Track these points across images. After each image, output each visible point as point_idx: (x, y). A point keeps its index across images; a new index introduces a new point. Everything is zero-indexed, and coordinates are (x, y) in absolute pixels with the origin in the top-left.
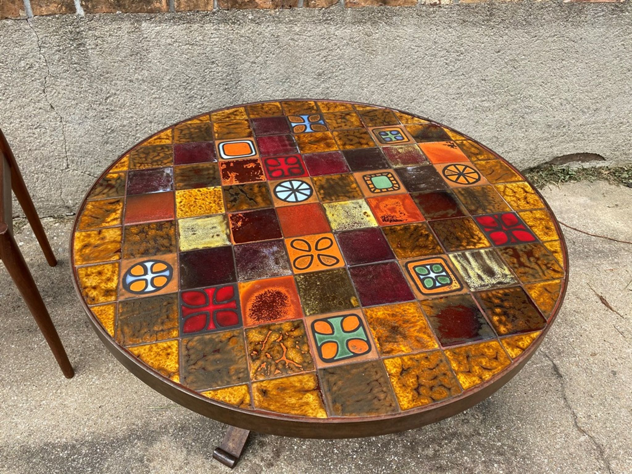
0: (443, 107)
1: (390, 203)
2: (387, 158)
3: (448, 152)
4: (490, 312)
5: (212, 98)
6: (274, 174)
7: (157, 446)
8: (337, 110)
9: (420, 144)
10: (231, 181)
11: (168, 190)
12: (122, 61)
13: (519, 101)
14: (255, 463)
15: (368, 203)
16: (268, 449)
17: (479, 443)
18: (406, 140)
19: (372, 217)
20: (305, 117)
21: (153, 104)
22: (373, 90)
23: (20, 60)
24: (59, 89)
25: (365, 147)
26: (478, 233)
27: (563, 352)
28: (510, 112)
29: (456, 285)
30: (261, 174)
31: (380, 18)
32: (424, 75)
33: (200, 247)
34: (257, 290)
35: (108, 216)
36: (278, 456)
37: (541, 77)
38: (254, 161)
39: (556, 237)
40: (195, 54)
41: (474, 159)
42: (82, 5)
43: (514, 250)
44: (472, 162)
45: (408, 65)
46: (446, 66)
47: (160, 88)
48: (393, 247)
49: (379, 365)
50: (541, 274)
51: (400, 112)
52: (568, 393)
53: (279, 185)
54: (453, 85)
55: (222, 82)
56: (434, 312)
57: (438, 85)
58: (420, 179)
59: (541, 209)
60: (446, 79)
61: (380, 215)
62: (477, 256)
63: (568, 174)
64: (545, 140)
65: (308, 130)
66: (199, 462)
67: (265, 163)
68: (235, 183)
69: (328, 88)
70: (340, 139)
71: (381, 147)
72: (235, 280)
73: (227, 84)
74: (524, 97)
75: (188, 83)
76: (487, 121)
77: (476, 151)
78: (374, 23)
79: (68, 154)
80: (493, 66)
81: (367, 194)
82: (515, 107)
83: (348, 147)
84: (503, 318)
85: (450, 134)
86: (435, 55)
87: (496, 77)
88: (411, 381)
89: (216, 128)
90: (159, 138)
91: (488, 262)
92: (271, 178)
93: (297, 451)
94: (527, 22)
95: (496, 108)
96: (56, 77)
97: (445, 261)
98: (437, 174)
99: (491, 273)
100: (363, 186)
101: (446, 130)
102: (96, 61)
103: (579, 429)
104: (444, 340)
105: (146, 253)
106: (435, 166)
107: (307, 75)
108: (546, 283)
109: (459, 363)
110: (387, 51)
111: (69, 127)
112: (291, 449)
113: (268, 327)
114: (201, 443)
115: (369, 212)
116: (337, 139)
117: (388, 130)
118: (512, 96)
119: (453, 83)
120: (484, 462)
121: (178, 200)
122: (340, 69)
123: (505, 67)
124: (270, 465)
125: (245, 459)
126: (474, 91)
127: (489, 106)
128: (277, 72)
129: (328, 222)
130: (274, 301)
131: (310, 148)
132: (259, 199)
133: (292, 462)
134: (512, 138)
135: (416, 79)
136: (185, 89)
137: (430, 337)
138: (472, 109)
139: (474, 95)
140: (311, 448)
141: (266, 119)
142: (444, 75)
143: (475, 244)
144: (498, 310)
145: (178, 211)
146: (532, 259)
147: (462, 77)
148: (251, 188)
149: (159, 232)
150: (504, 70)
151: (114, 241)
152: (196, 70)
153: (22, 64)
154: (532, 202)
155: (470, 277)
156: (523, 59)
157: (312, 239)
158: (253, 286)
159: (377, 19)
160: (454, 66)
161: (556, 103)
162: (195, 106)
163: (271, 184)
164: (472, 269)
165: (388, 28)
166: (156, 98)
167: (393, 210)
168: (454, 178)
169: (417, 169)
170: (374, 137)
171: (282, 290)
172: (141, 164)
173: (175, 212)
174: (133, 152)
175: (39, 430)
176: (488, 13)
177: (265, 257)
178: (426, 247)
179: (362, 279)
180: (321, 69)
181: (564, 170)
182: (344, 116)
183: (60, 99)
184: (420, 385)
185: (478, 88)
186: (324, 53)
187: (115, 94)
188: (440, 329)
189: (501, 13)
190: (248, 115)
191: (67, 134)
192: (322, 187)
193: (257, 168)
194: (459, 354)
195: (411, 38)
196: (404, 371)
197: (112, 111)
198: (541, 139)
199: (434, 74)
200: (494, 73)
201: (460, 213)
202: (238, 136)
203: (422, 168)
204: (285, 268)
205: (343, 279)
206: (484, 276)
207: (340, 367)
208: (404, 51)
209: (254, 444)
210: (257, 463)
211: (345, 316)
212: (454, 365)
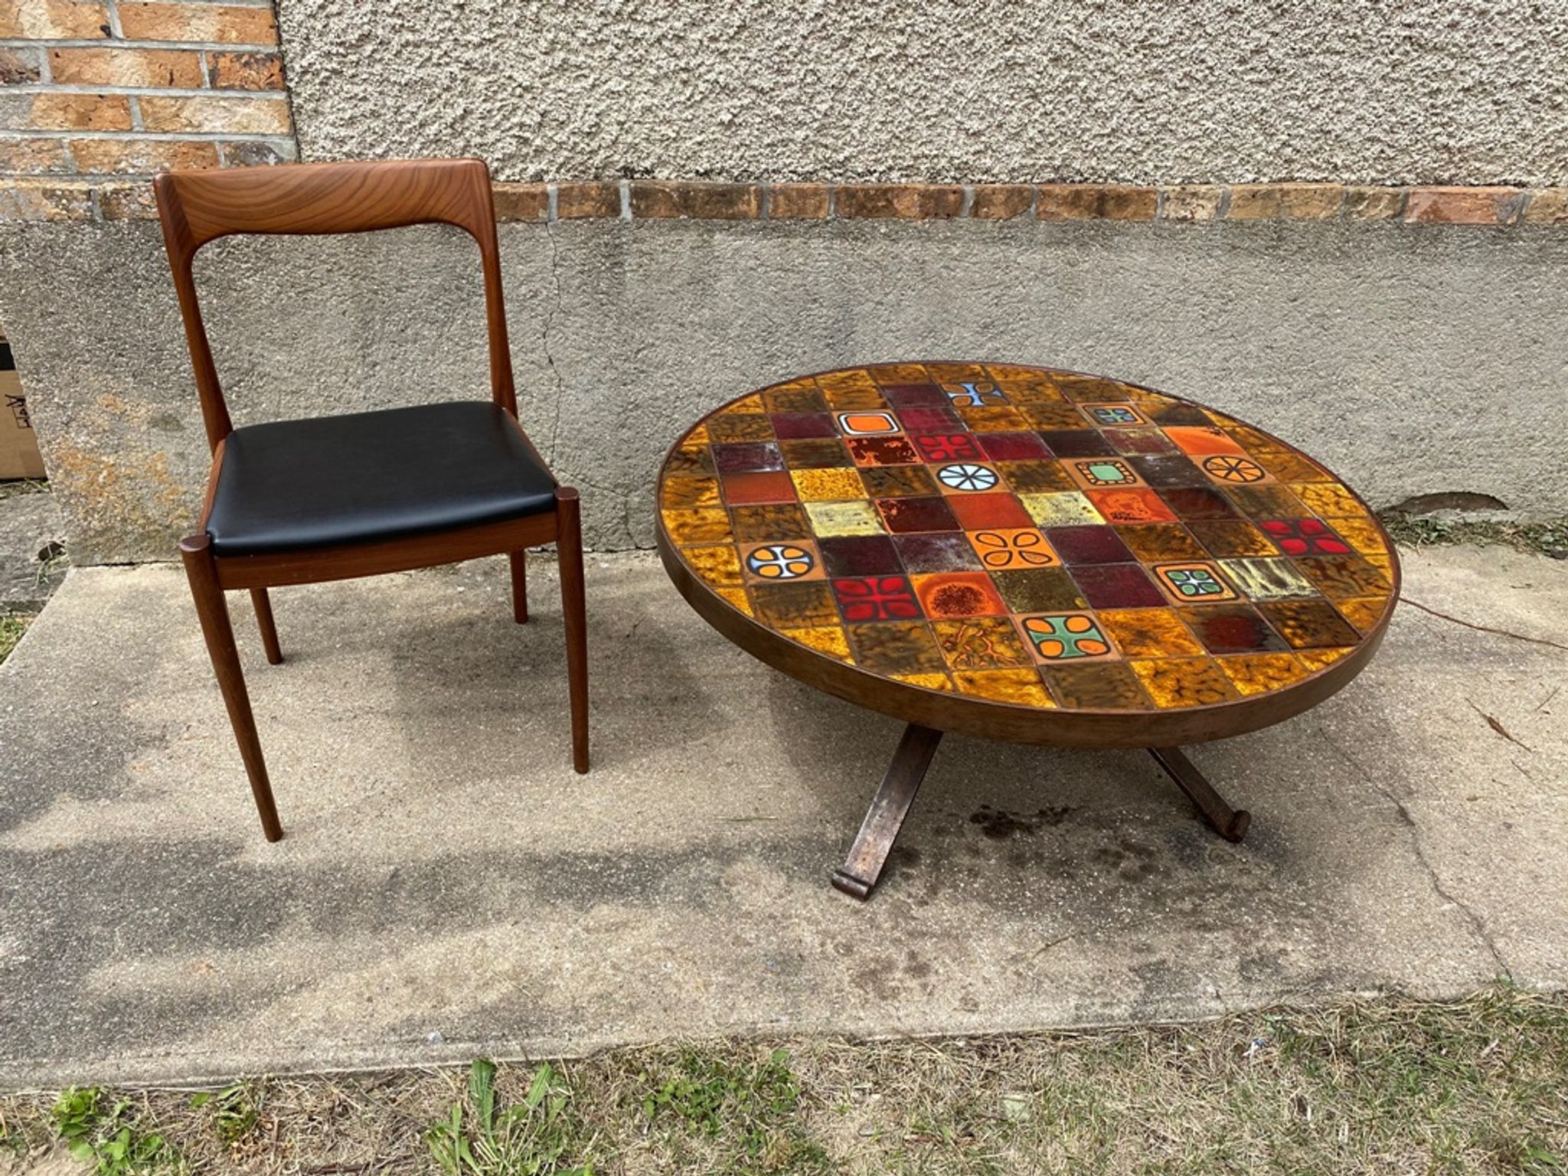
0: (1198, 392)
1: (1124, 498)
2: (1112, 443)
3: (1212, 441)
4: (1279, 624)
5: (805, 359)
6: (933, 456)
7: (739, 867)
8: (1020, 378)
9: (1165, 429)
10: (869, 461)
11: (778, 469)
12: (673, 293)
13: (1335, 387)
14: (898, 899)
15: (1088, 497)
16: (918, 883)
17: (1268, 901)
18: (1140, 421)
19: (1096, 513)
20: (969, 386)
21: (709, 365)
22: (1074, 356)
23: (522, 284)
24: (569, 332)
25: (1074, 427)
26: (1261, 538)
27: (1417, 792)
28: (1318, 407)
29: (1228, 594)
30: (913, 454)
31: (1092, 238)
32: (1165, 335)
33: (845, 534)
34: (938, 584)
35: (701, 494)
36: (936, 894)
37: (1373, 346)
38: (900, 439)
39: (1383, 551)
40: (790, 284)
41: (1253, 451)
42: (631, 205)
43: (1318, 561)
44: (1252, 455)
45: (1136, 317)
46: (1203, 320)
47: (724, 339)
48: (1132, 549)
49: (1123, 666)
50: (1357, 589)
51: (1127, 384)
52: (1423, 846)
53: (944, 469)
54: (1216, 355)
55: (825, 333)
56: (1199, 619)
57: (1188, 354)
58: (1167, 472)
59: (1361, 518)
60: (1202, 343)
61: (1108, 511)
62: (1260, 565)
63: (1435, 530)
64: (1388, 462)
65: (977, 402)
66: (809, 891)
67: (917, 442)
68: (875, 464)
69: (998, 350)
70: (1031, 416)
71: (1100, 429)
72: (902, 571)
74: (1344, 381)
75: (769, 333)
77: (1257, 442)
78: (1083, 245)
79: (557, 441)
80: (1286, 325)
81: (1085, 485)
82: (1329, 398)
83: (1046, 427)
84: (1299, 631)
85: (1213, 418)
86: (1185, 300)
87: (1291, 343)
88: (1170, 683)
89: (828, 395)
90: (744, 405)
91: (1277, 572)
92: (931, 460)
94: (1343, 252)
95: (1293, 399)
96: (567, 313)
97: (1212, 568)
98: (1196, 468)
99: (1282, 584)
100: (1077, 476)
101: (1206, 412)
102: (634, 289)
103: (1442, 894)
104: (1213, 648)
105: (769, 537)
106: (1191, 457)
108: (1365, 599)
109: (1236, 671)
110: (1101, 292)
111: (570, 396)
112: (955, 886)
113: (962, 622)
114: (808, 868)
115: (1090, 507)
116: (1026, 416)
117: (1109, 408)
118: (1321, 377)
119: (1214, 350)
120: (1278, 924)
121: (796, 482)
122: (1021, 319)
123: (1308, 327)
124: (923, 903)
125: (881, 893)
126: (1252, 366)
127: (1281, 395)
128: (915, 320)
129: (1030, 517)
130: (963, 596)
131: (984, 427)
132: (917, 485)
133: (958, 902)
135: (1150, 340)
136: (765, 341)
137: (1191, 642)
139: (1252, 374)
141: (905, 386)
142: (1200, 336)
143: (1256, 551)
144: (1291, 623)
145: (800, 494)
146: (1344, 573)
147: (1231, 341)
148: (902, 471)
149: (781, 516)
150: (1306, 331)
151: (720, 523)
152: (786, 312)
153: (523, 290)
154: (1347, 507)
155: (1249, 586)
156: (1338, 315)
157: (1009, 535)
158: (930, 579)
159: (1087, 239)
160: (1216, 321)
161: (1402, 395)
162: (776, 372)
163: (932, 469)
164: (1253, 577)
165: (1105, 254)
166: (715, 355)
167: (1128, 506)
168: (1223, 473)
169: (1161, 459)
170: (1086, 416)
171: (975, 587)
172: (728, 436)
173: (796, 495)
174: (710, 421)
175: (547, 835)
176: (1275, 236)
177: (940, 549)
178: (1182, 550)
179: (1091, 581)
180: (990, 317)
181: (1427, 522)
182: (1033, 387)
183: (566, 348)
184: (1181, 688)
185: (1260, 361)
186: (995, 292)
187: (653, 345)
188: (1207, 637)
189: (1296, 236)
190: (875, 380)
191: (563, 407)
192: (1011, 475)
193: (905, 447)
194: (1235, 663)
195: (1144, 272)
196: (1158, 674)
197: (642, 372)
198: (1380, 461)
199: (1181, 333)
200: (1287, 335)
201: (1233, 515)
202: (865, 407)
203: (1169, 459)
204: (973, 563)
205: (1061, 579)
206: (1271, 587)
207: (1069, 666)
208: (1130, 293)
211: (1069, 617)
212: (1229, 673)
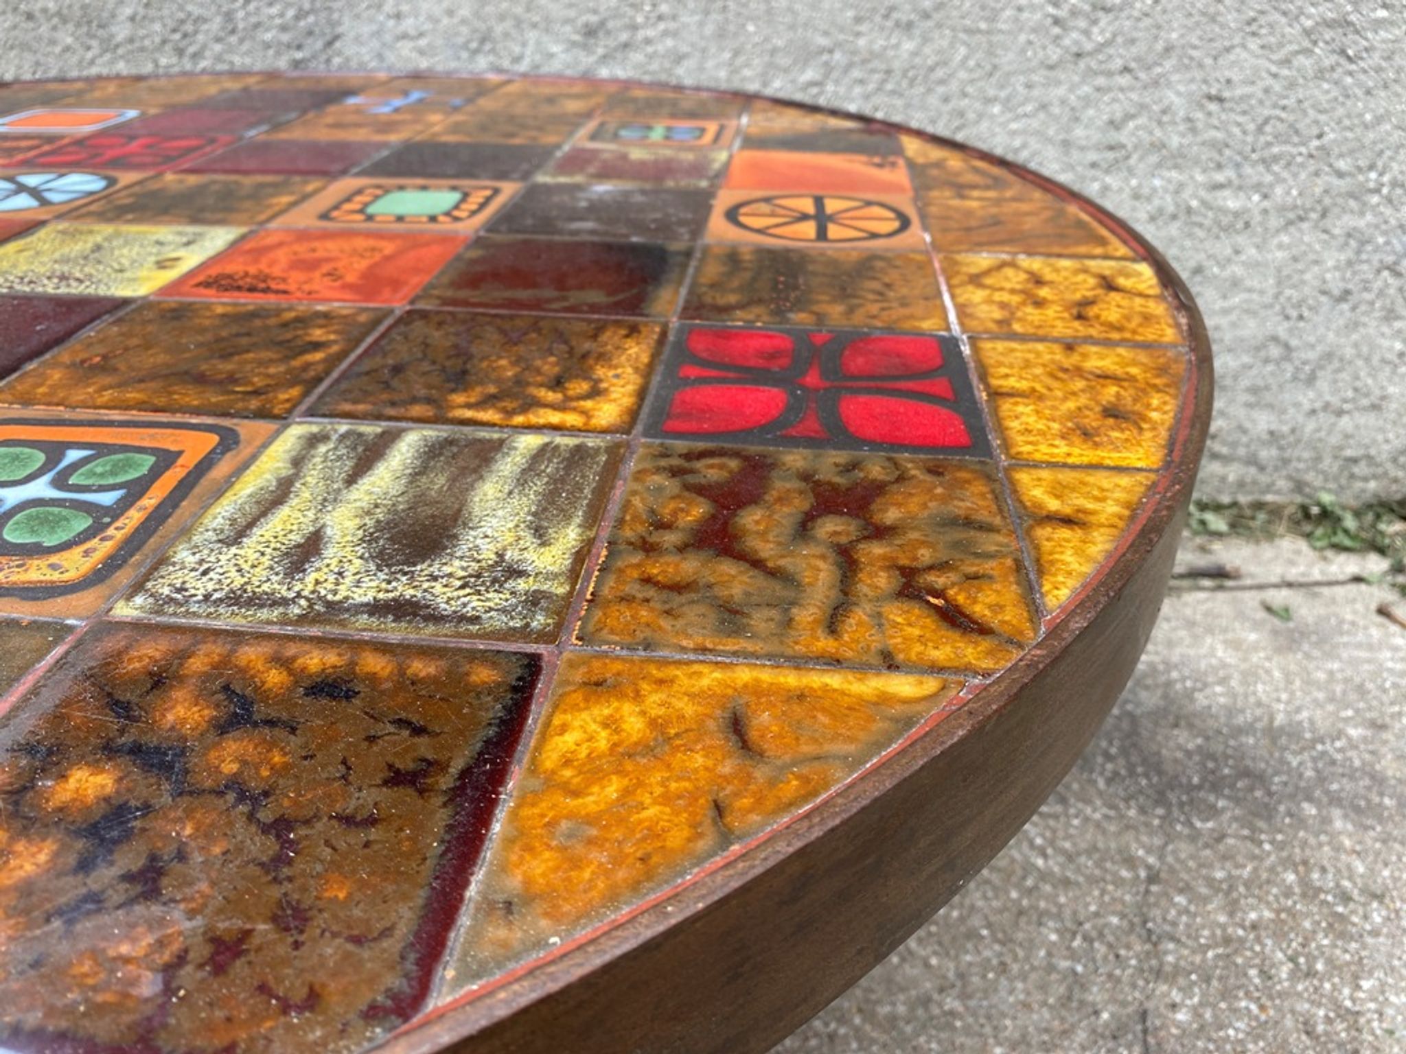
3: (841, 174)
13: (1375, 199)
28: (1334, 243)
32: (971, 63)
39: (1140, 457)
43: (758, 467)
45: (904, 18)
46: (1056, 30)
50: (809, 616)
54: (1091, 112)
55: (285, 38)
57: (1029, 108)
59: (1142, 346)
60: (1058, 83)
62: (458, 456)
73: (299, 47)
75: (185, 36)
76: (1238, 270)
80: (1253, 44)
82: (1361, 223)
87: (1267, 91)
91: (490, 491)
95: (1274, 222)
99: (417, 543)
106: (722, 191)
107: (547, 30)
108: (791, 679)
118: (1340, 174)
119: (1087, 101)
122: (660, 18)
123: (1307, 52)
126: (1176, 140)
127: (1246, 211)
134: (1349, 352)
135: (940, 73)
136: (180, 52)
138: (1174, 217)
139: (1178, 159)
142: (1051, 68)
146: (831, 526)
147: (1124, 80)
150: (1302, 61)
154: (1112, 318)
155: (234, 539)
156: (1379, 24)
160: (1087, 33)
164: (328, 502)
180: (595, 12)
185: (1194, 130)
199: (1007, 59)
200: (1256, 70)
206: (341, 552)
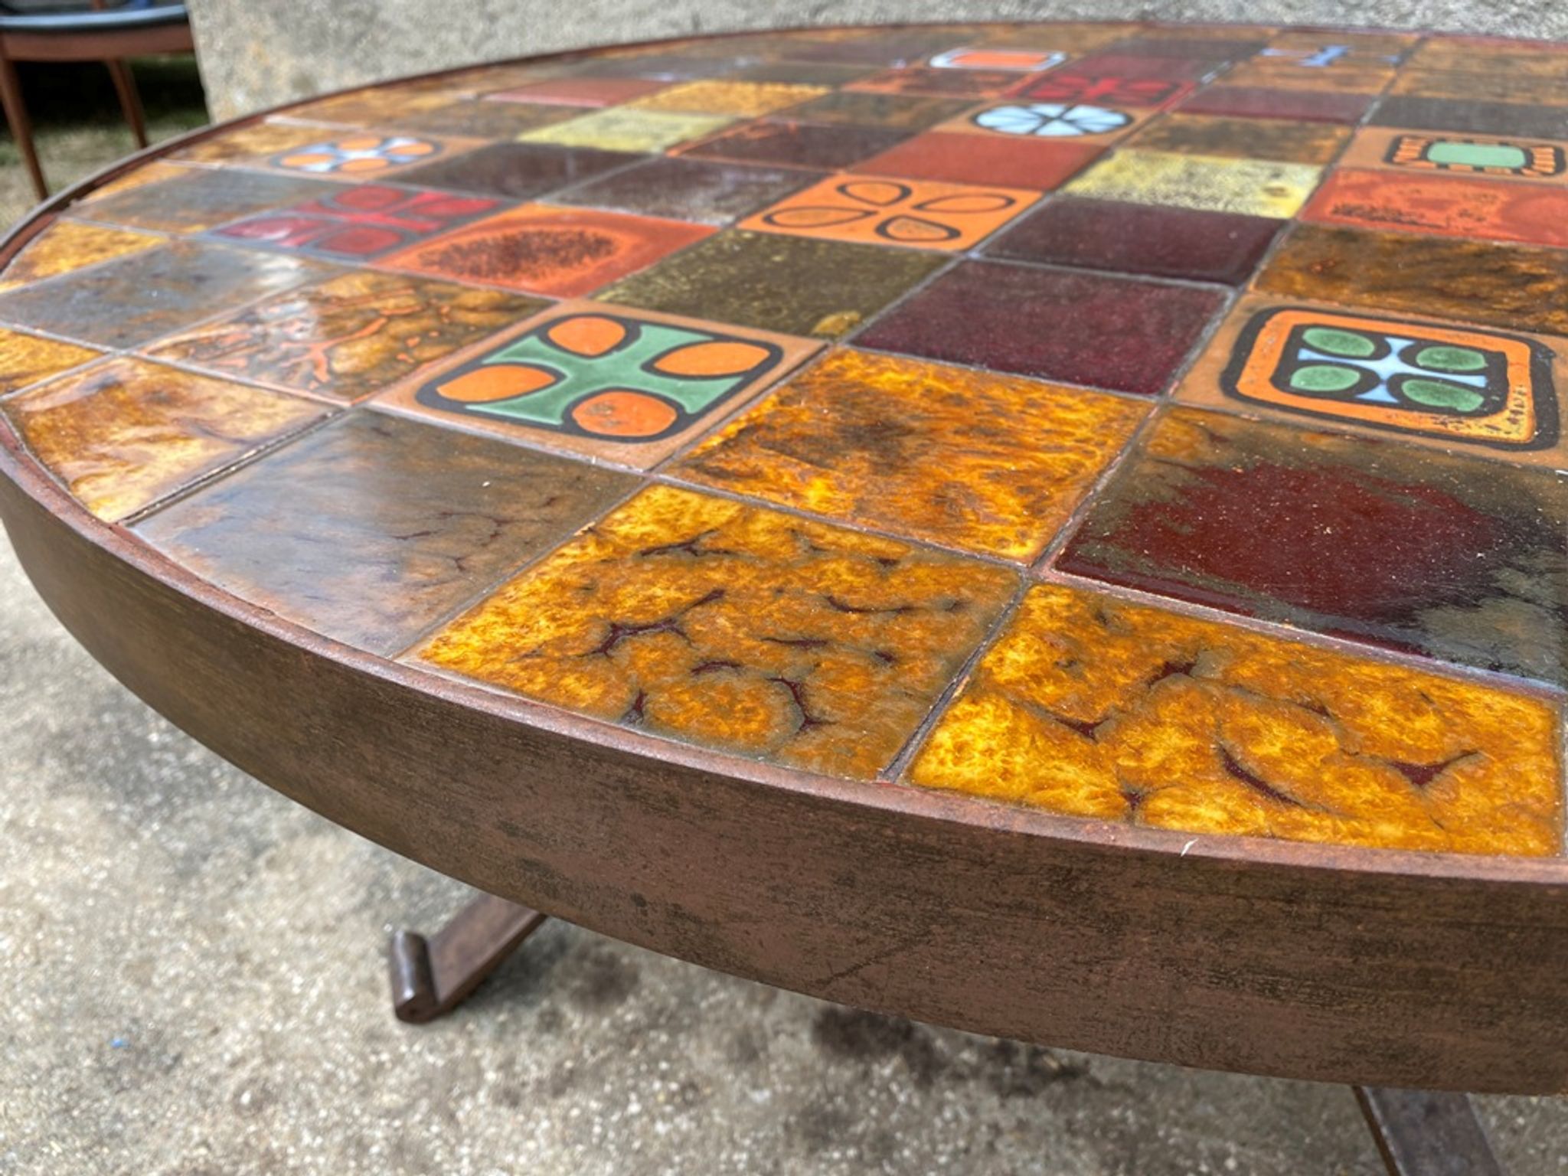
1: (1446, 192)
10: (880, 87)
14: (477, 1060)
15: (1325, 176)
16: (553, 1048)
19: (1292, 200)
20: (1336, 49)
29: (1502, 427)
30: (1000, 89)
33: (573, 143)
36: (558, 1092)
38: (1019, 75)
49: (601, 489)
56: (1211, 456)
61: (1341, 201)
65: (1312, 62)
66: (355, 948)
67: (1046, 80)
68: (887, 91)
72: (535, 196)
92: (1017, 97)
93: (627, 1121)
97: (1542, 352)
100: (1369, 148)
104: (1108, 552)
112: (615, 1102)
113: (418, 285)
114: (415, 905)
124: (510, 1097)
125: (464, 1026)
129: (1073, 178)
130: (557, 249)
132: (904, 116)
133: (579, 1141)
137: (1035, 510)
140: (681, 1147)
145: (642, 101)
148: (918, 101)
149: (530, 115)
158: (559, 214)
167: (1433, 203)
173: (630, 101)
177: (709, 183)
179: (983, 290)
184: (668, 626)
188: (1147, 511)
192: (1176, 129)
193: (1003, 83)
194: (1126, 634)
196: (685, 550)
204: (730, 211)
205: (890, 272)
209: (530, 1004)
210: (484, 1063)
211: (730, 339)
212: (1016, 658)
